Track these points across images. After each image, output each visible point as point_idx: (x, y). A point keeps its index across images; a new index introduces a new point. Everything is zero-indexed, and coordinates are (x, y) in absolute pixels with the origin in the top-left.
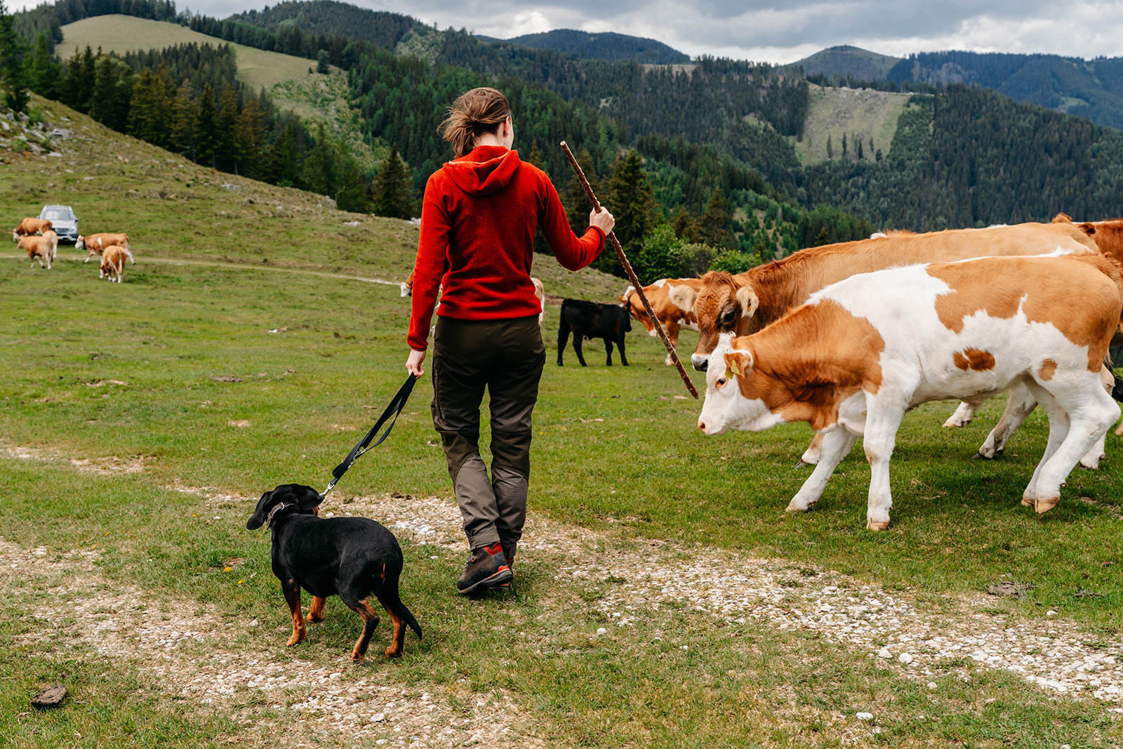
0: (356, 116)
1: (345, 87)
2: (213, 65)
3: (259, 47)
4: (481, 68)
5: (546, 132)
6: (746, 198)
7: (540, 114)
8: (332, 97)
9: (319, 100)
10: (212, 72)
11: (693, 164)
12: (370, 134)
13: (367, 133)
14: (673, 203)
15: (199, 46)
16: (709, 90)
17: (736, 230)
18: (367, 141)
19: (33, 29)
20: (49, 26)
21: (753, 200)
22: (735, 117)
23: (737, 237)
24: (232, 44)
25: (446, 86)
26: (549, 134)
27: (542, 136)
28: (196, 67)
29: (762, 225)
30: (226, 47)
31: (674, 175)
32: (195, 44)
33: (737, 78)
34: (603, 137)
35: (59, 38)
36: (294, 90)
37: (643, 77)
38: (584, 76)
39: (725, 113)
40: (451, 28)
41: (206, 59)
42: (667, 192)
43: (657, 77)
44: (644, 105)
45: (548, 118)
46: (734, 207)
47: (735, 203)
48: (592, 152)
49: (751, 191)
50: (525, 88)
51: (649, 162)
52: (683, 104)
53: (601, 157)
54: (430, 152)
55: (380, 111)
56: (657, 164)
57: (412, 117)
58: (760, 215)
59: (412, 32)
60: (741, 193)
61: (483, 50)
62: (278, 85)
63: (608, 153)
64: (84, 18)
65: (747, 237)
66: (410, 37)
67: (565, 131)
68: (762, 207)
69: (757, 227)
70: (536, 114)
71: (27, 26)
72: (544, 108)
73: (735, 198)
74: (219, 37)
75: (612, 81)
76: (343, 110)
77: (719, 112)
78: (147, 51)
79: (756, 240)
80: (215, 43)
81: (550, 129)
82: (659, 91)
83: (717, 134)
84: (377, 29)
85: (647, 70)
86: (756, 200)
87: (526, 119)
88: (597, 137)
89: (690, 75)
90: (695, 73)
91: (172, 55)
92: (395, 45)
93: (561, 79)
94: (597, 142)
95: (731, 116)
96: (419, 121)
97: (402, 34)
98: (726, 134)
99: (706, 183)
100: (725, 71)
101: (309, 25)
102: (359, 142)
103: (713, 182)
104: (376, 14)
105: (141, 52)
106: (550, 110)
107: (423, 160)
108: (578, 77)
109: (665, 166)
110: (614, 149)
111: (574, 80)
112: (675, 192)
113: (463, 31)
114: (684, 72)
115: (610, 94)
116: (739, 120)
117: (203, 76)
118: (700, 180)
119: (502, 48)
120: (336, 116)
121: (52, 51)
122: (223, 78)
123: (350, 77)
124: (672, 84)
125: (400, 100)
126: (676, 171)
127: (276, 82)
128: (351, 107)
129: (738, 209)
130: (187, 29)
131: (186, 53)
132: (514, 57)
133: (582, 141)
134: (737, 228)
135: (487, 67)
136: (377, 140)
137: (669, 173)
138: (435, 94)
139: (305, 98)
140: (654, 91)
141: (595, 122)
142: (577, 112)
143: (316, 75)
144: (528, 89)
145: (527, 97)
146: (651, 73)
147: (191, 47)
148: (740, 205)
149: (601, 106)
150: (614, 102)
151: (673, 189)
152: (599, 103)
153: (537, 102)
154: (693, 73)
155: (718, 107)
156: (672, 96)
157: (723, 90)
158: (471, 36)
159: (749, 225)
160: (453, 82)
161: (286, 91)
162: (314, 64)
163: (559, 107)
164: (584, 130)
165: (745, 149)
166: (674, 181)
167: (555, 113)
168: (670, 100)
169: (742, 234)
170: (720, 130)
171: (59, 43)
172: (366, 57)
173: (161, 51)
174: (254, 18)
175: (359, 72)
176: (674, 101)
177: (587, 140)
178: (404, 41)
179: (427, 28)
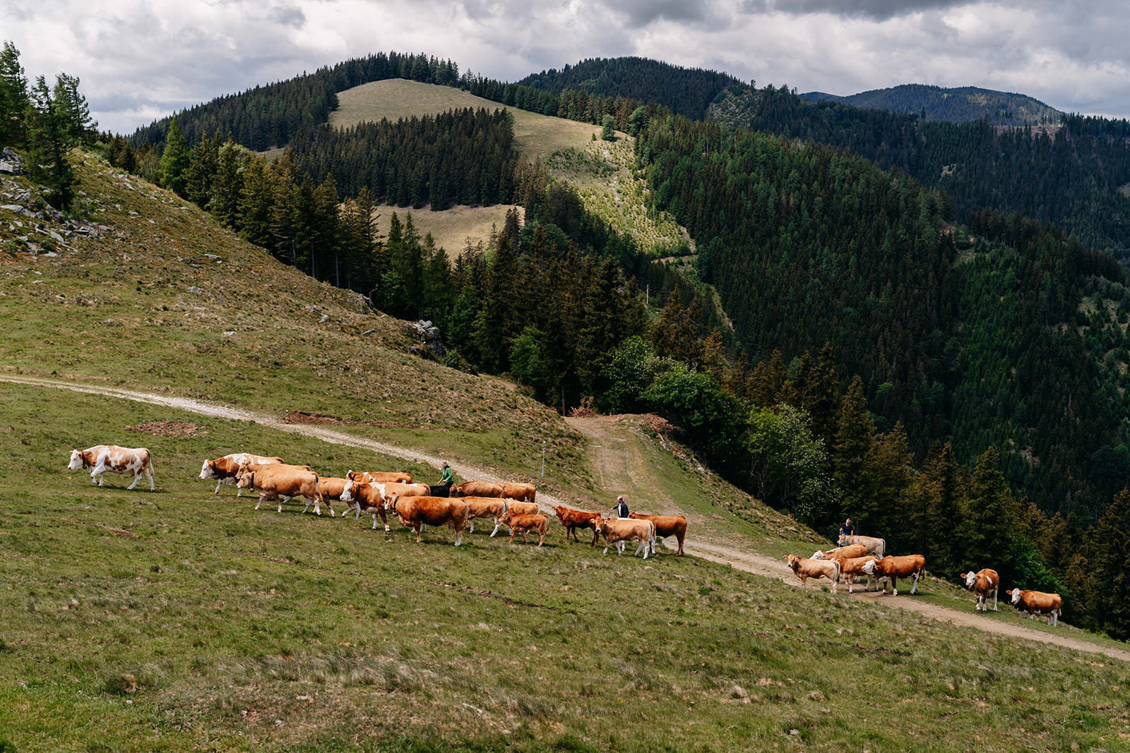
0: (641, 188)
1: (631, 155)
2: (487, 132)
3: (541, 112)
4: (802, 132)
5: (857, 205)
6: (1096, 284)
7: (851, 185)
8: (615, 166)
9: (601, 170)
10: (486, 140)
11: (1031, 244)
12: (654, 207)
13: (651, 206)
14: (1005, 289)
15: (475, 111)
16: (1076, 155)
17: (1080, 324)
18: (650, 216)
19: (308, 95)
20: (323, 92)
21: (1104, 288)
22: (1106, 189)
23: (1081, 333)
24: (510, 109)
25: (743, 154)
26: (860, 208)
27: (851, 210)
28: (469, 135)
29: (1114, 317)
30: (504, 112)
31: (1007, 257)
32: (471, 109)
33: (1111, 140)
34: (924, 212)
35: (333, 105)
36: (574, 159)
37: (995, 140)
38: (924, 139)
39: (1094, 182)
40: (770, 86)
41: (481, 126)
42: (998, 277)
43: (1012, 141)
44: (994, 173)
45: (860, 189)
46: (1080, 297)
47: (1081, 292)
48: (909, 228)
49: (1102, 277)
50: (835, 156)
51: (979, 240)
52: (1043, 172)
53: (920, 235)
54: (719, 229)
55: (666, 183)
56: (988, 244)
57: (701, 189)
58: (1112, 306)
59: (726, 91)
60: (1090, 280)
61: (806, 111)
62: (557, 154)
63: (929, 230)
64: (363, 83)
65: (1093, 332)
66: (725, 96)
67: (878, 205)
68: (1116, 296)
69: (1108, 320)
70: (846, 186)
71: (301, 93)
72: (856, 178)
73: (1082, 285)
74: (500, 101)
75: (957, 145)
76: (627, 180)
77: (1086, 181)
78: (420, 119)
79: (1105, 336)
80: (492, 107)
81: (861, 205)
82: (1013, 158)
83: (1083, 208)
84: (687, 88)
85: (1000, 133)
86: (1109, 287)
87: (834, 191)
88: (914, 212)
89: (1053, 138)
90: (1059, 135)
91: (446, 121)
92: (707, 106)
93: (897, 143)
94: (917, 218)
95: (1100, 187)
96: (709, 193)
97: (716, 94)
98: (1094, 207)
99: (1046, 267)
100: (1097, 133)
101: (612, 86)
102: (642, 217)
103: (1054, 266)
104: (687, 71)
105: (414, 119)
106: (862, 181)
107: (711, 238)
108: (916, 141)
109: (998, 247)
110: (938, 227)
111: (911, 144)
112: (1007, 277)
113: (784, 89)
114: (1045, 134)
115: (954, 161)
116: (1112, 191)
117: (476, 144)
118: (1038, 263)
119: (828, 109)
120: (618, 187)
121: (326, 119)
122: (497, 147)
123: (637, 143)
124: (1030, 149)
125: (690, 170)
126: (1010, 252)
127: (554, 150)
128: (636, 178)
129: (1085, 299)
130: (467, 93)
131: (461, 119)
132: (842, 118)
133: (899, 217)
134: (1082, 320)
135: (809, 130)
136: (662, 214)
137: (1001, 254)
138: (730, 162)
139: (585, 168)
140: (1008, 157)
141: (915, 195)
142: (894, 183)
143: (600, 141)
144: (839, 155)
145: (837, 166)
146: (1005, 135)
147: (467, 112)
148: (1088, 294)
149: (943, 174)
150: (958, 170)
151: (1005, 274)
152: (941, 171)
153: (848, 171)
154: (1056, 135)
155: (1087, 175)
156: (1029, 163)
157: (1094, 155)
158: (794, 96)
159: (1096, 318)
160: (751, 149)
161: (565, 161)
162: (599, 130)
163: (873, 177)
164: (902, 204)
165: (1117, 226)
166: (1007, 264)
167: (868, 184)
168: (1026, 168)
169: (1087, 328)
170: (1087, 203)
171: (334, 110)
172: (656, 122)
173: (435, 118)
174: (553, 78)
175: (646, 138)
176: (1032, 168)
177: (904, 216)
178: (716, 102)
179: (744, 86)
